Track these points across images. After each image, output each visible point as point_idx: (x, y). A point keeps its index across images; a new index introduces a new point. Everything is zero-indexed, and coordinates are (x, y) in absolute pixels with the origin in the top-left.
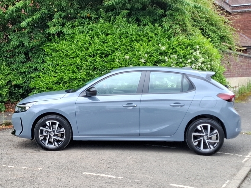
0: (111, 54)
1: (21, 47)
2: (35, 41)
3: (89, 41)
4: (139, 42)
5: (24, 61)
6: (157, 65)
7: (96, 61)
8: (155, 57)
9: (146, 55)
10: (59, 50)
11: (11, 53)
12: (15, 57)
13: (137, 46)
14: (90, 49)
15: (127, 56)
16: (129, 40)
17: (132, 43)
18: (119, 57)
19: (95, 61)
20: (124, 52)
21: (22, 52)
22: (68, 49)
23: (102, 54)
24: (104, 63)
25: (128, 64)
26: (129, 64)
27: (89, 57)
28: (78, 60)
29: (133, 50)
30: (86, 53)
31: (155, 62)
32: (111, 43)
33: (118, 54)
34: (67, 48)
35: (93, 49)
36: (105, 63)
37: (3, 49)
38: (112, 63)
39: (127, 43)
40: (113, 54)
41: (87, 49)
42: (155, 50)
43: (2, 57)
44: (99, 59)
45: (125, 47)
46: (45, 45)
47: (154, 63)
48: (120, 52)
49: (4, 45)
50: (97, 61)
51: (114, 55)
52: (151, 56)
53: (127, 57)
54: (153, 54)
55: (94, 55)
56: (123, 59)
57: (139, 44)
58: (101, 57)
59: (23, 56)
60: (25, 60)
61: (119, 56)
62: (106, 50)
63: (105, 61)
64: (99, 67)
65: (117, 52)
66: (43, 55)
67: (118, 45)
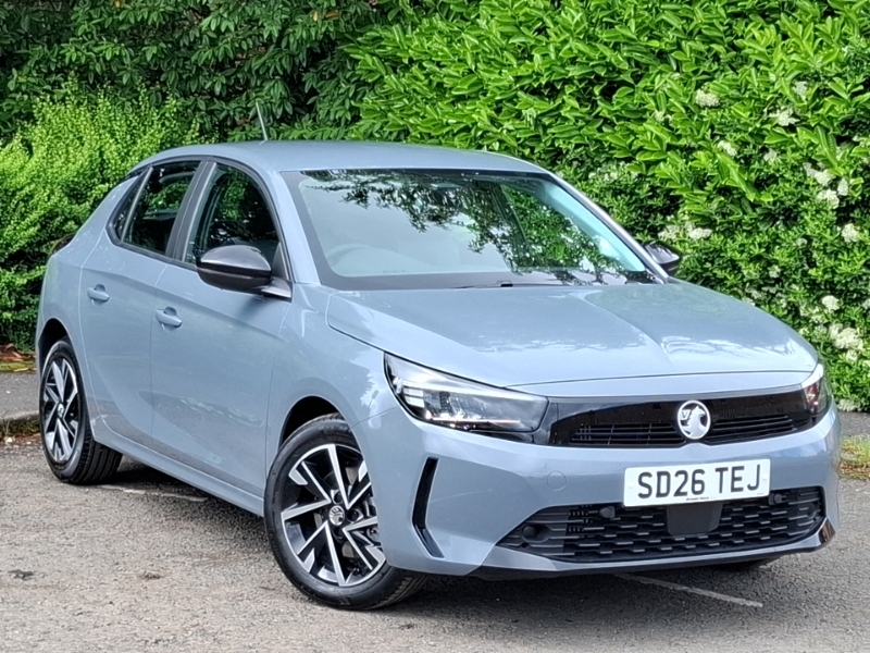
0: (631, 81)
1: (273, 46)
2: (315, 19)
3: (541, 19)
4: (774, 21)
5: (285, 111)
6: (855, 139)
7: (560, 115)
8: (846, 97)
9: (801, 87)
10: (411, 61)
11: (228, 78)
12: (248, 97)
13: (758, 43)
14: (537, 57)
15: (706, 92)
16: (722, 12)
17: (739, 27)
18: (668, 98)
19: (555, 114)
20: (695, 72)
21: (276, 73)
22: (446, 56)
23: (591, 80)
24: (600, 130)
25: (709, 133)
26: (713, 136)
27: (530, 99)
28: (479, 113)
29: (739, 59)
30: (518, 79)
31: (846, 123)
32: (633, 28)
33: (665, 81)
34: (442, 51)
35: (553, 56)
36: (604, 129)
37: (193, 59)
38: (632, 126)
39: (712, 25)
40: (641, 84)
41: (525, 54)
42: (848, 63)
43: (192, 94)
44: (573, 108)
45: (703, 48)
46: (361, 35)
47: (838, 132)
48: (678, 70)
49: (201, 38)
50: (566, 119)
51: (645, 89)
52: (822, 93)
53: (707, 97)
54: (830, 85)
55: (550, 85)
56: (687, 109)
57: (771, 30)
58: (585, 97)
59: (279, 90)
60: (289, 110)
61: (669, 94)
62: (608, 65)
63: (606, 120)
64: (571, 147)
65: (660, 72)
66: (353, 87)
67: (670, 34)
